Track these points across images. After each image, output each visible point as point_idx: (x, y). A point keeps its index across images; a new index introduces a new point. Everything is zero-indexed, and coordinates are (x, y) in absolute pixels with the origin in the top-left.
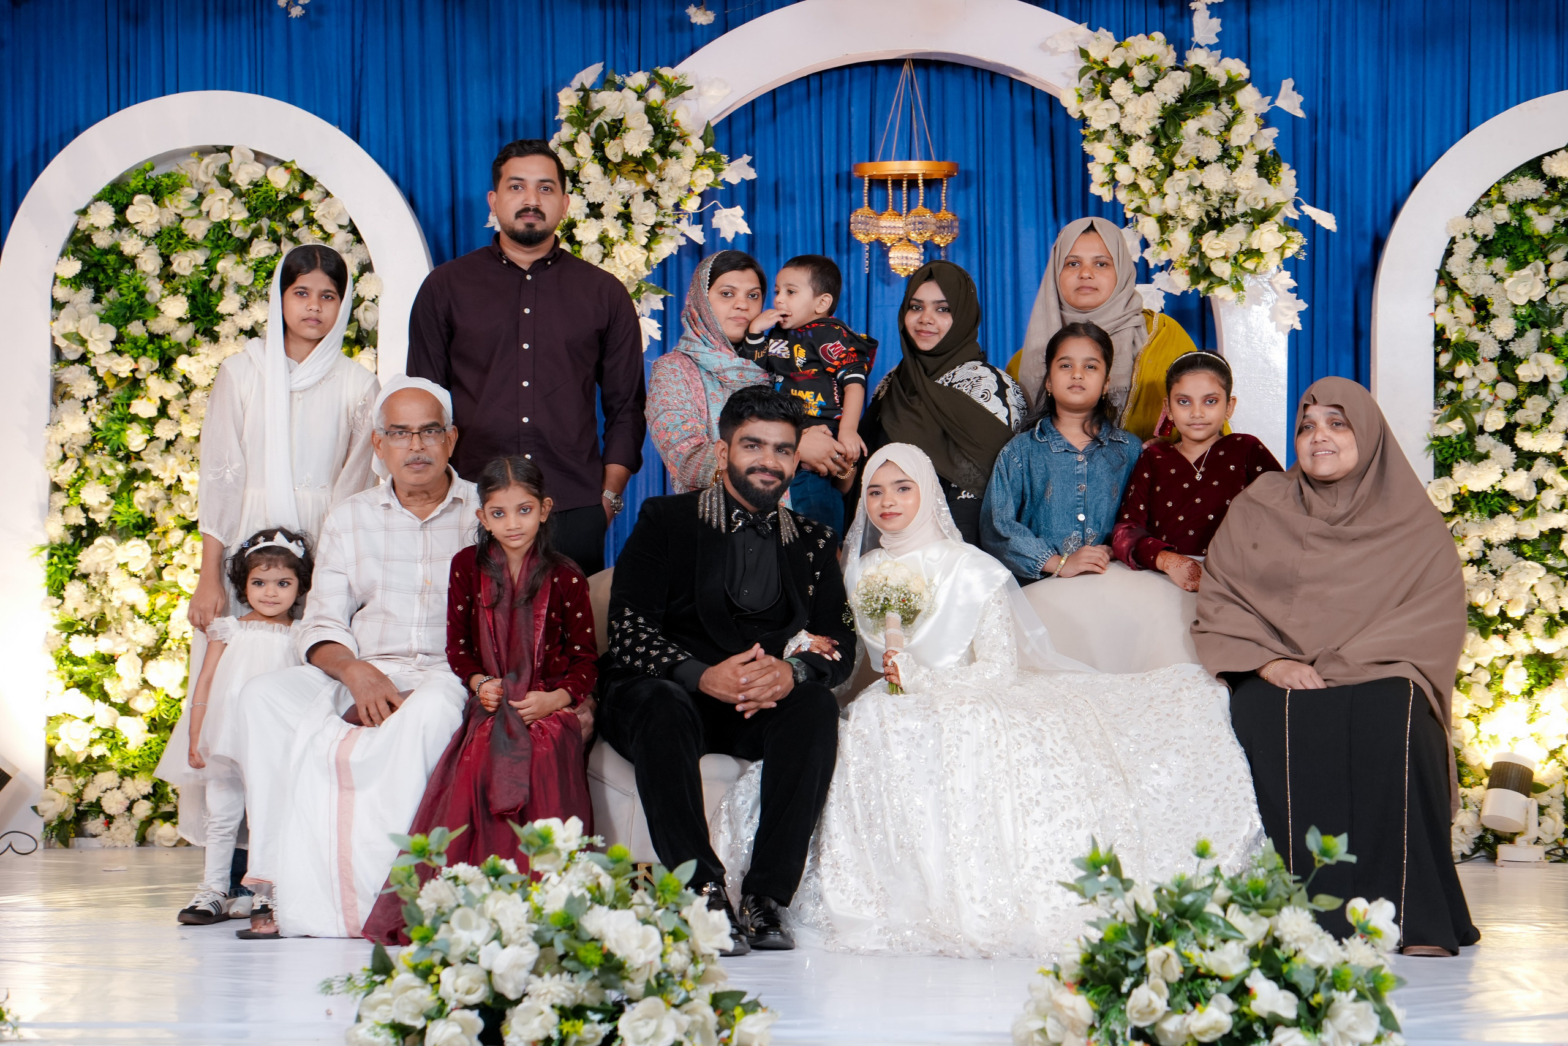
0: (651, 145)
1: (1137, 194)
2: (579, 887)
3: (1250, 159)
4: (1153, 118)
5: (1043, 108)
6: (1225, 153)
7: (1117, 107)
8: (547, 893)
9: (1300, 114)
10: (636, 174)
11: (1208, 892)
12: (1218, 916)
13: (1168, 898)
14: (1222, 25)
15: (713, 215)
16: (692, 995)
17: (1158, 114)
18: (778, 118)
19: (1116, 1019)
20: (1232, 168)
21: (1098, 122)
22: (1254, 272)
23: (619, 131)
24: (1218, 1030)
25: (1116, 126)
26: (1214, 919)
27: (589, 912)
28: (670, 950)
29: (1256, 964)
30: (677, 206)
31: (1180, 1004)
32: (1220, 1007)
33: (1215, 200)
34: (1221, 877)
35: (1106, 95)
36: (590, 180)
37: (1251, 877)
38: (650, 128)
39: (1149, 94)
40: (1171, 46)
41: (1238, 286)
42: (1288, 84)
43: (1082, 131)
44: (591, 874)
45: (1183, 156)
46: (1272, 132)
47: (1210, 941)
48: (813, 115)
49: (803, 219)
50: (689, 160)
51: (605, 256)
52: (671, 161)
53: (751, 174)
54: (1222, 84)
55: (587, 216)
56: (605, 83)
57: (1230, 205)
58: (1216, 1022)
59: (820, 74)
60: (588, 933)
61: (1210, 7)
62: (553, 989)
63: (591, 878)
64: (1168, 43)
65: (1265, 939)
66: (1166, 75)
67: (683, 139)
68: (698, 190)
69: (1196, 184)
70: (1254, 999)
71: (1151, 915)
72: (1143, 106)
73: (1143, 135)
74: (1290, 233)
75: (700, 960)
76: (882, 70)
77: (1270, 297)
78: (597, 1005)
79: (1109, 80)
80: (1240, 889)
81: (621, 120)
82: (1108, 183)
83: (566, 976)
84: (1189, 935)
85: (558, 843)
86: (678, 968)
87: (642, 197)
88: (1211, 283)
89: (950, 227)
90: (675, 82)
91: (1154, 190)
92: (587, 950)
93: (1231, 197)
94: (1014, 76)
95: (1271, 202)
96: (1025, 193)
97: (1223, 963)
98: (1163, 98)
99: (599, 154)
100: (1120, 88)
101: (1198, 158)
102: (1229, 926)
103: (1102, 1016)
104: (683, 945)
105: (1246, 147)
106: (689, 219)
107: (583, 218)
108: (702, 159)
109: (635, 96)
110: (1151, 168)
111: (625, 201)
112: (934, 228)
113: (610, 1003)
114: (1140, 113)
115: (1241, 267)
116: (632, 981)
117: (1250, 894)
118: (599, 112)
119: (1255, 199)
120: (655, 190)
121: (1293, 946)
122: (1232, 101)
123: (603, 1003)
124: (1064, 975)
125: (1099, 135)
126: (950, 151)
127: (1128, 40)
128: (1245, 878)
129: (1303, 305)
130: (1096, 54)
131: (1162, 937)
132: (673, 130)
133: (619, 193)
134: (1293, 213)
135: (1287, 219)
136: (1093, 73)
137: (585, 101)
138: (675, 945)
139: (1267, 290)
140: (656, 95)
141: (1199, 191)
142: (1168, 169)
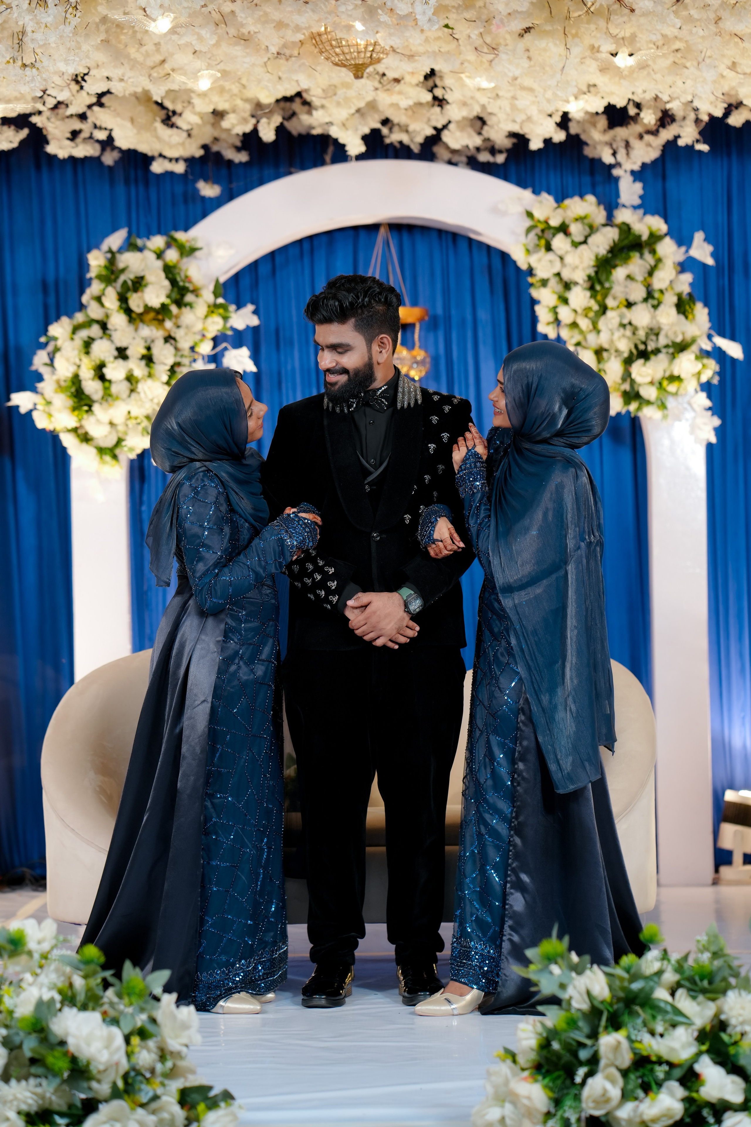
0: (168, 296)
1: (576, 332)
2: (50, 989)
3: (670, 299)
4: (589, 267)
5: (497, 263)
6: (650, 295)
7: (558, 259)
8: (18, 995)
9: (710, 261)
10: (156, 322)
11: (656, 979)
12: (667, 1002)
13: (617, 983)
14: (644, 188)
15: (223, 356)
16: (159, 1091)
17: (592, 263)
18: (278, 274)
19: (570, 1107)
20: (655, 307)
21: (542, 271)
22: (676, 394)
23: (140, 285)
24: (671, 1117)
25: (558, 274)
26: (662, 1005)
27: (59, 1014)
28: (137, 1050)
29: (704, 1048)
30: (192, 349)
31: (632, 1091)
32: (672, 1094)
33: (642, 334)
34: (669, 961)
35: (549, 248)
36: (118, 327)
37: (696, 961)
38: (167, 283)
39: (583, 247)
40: (602, 207)
41: (663, 406)
42: (699, 237)
43: (530, 280)
44: (64, 974)
45: (615, 298)
46: (687, 278)
47: (659, 1028)
48: (307, 272)
49: (301, 359)
50: (201, 309)
51: (132, 391)
52: (185, 310)
53: (255, 321)
54: (645, 237)
55: (116, 358)
56: (130, 246)
57: (654, 338)
58: (669, 1109)
59: (311, 238)
60: (55, 1036)
61: (633, 172)
62: (19, 1096)
63: (62, 979)
64: (599, 203)
65: (712, 1020)
66: (597, 230)
67: (196, 292)
68: (211, 335)
69: (625, 321)
70: (702, 1084)
71: (602, 1002)
72: (581, 257)
73: (581, 281)
74: (706, 361)
75: (168, 1057)
76: (362, 234)
77: (689, 415)
78: (64, 1108)
79: (551, 236)
80: (688, 973)
81: (142, 278)
82: (552, 323)
83: (32, 1081)
84: (639, 1021)
85: (32, 945)
86: (147, 1066)
87: (162, 341)
88: (640, 404)
89: (422, 363)
90: (187, 245)
91: (591, 327)
92: (54, 1057)
93: (654, 332)
94: (473, 236)
95: (688, 337)
96: (485, 334)
97: (672, 1050)
98: (596, 250)
99: (124, 306)
100: (559, 242)
101: (627, 300)
102: (678, 1012)
103: (557, 1102)
104: (151, 1043)
105: (666, 289)
106: (203, 358)
107: (112, 359)
108: (214, 308)
109: (152, 256)
110: (589, 309)
111: (147, 345)
112: (409, 363)
113: (79, 1104)
114: (577, 262)
115: (665, 390)
116: (99, 1081)
117: (697, 979)
118: (123, 271)
119: (675, 333)
120: (173, 335)
121: (739, 1029)
122: (653, 252)
123: (71, 1106)
124: (522, 1060)
125: (544, 283)
126: (421, 300)
127: (567, 202)
128: (691, 962)
129: (717, 422)
130: (539, 214)
131: (615, 1024)
132: (187, 285)
133: (143, 338)
134: (706, 344)
135: (701, 350)
136: (538, 231)
137: (112, 261)
138: (143, 1044)
139: (685, 409)
140: (172, 255)
141: (628, 327)
142: (602, 309)
